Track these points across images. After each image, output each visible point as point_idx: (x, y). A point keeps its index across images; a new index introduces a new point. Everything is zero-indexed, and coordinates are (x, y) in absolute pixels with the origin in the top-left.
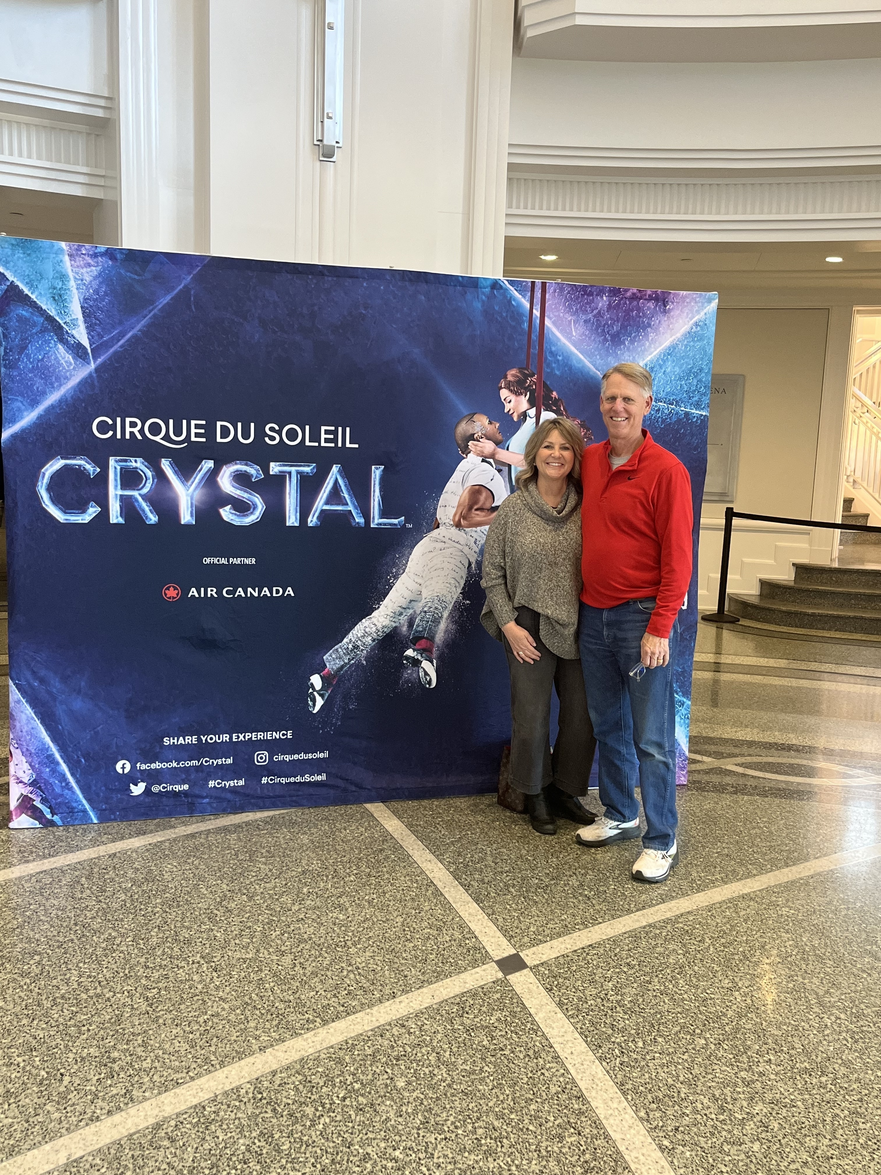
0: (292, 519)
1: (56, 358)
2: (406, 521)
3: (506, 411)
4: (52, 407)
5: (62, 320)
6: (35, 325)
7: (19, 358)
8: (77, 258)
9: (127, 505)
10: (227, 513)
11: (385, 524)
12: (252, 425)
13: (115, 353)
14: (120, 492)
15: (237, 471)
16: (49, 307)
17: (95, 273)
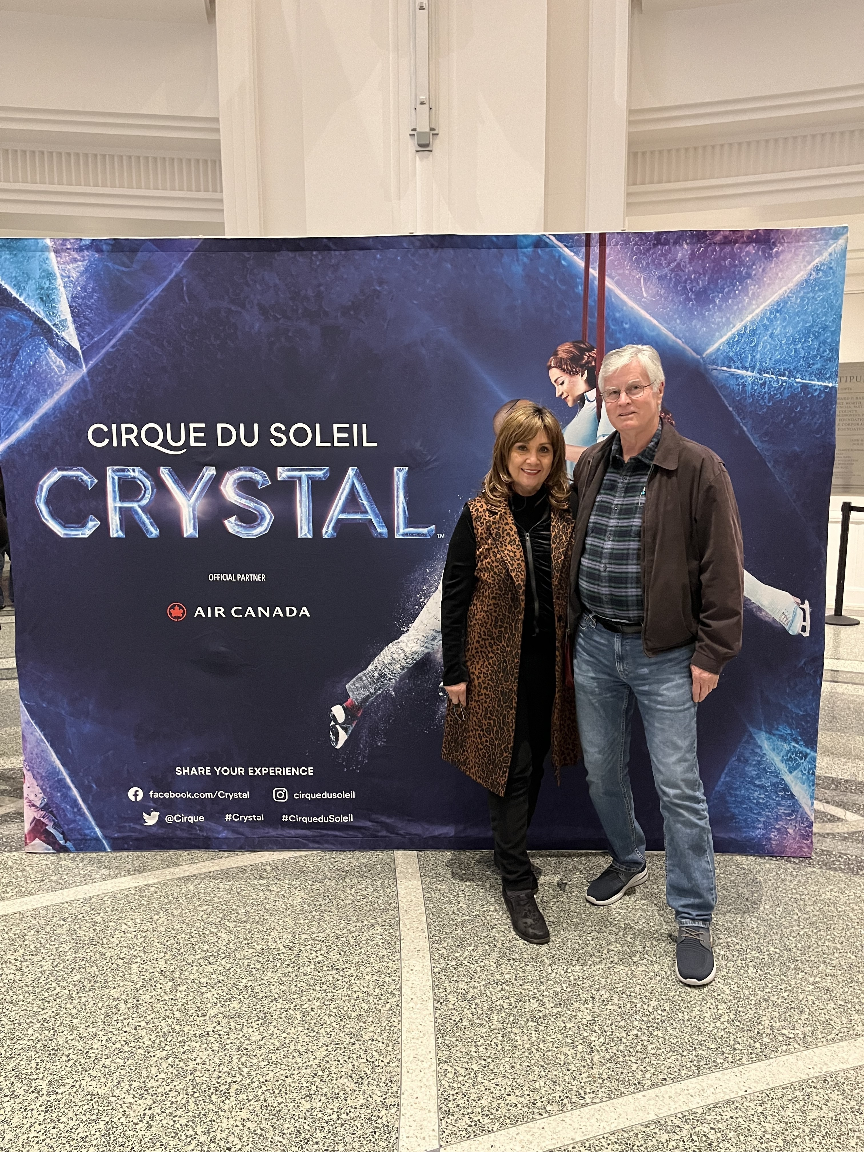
0: (304, 531)
1: (47, 363)
2: (438, 530)
3: (557, 395)
4: (46, 415)
5: (50, 320)
6: (24, 329)
7: (11, 366)
8: (63, 254)
9: (127, 516)
10: (232, 525)
11: (412, 535)
12: (256, 426)
13: (107, 354)
14: (119, 504)
15: (241, 478)
16: (38, 309)
17: (82, 268)
